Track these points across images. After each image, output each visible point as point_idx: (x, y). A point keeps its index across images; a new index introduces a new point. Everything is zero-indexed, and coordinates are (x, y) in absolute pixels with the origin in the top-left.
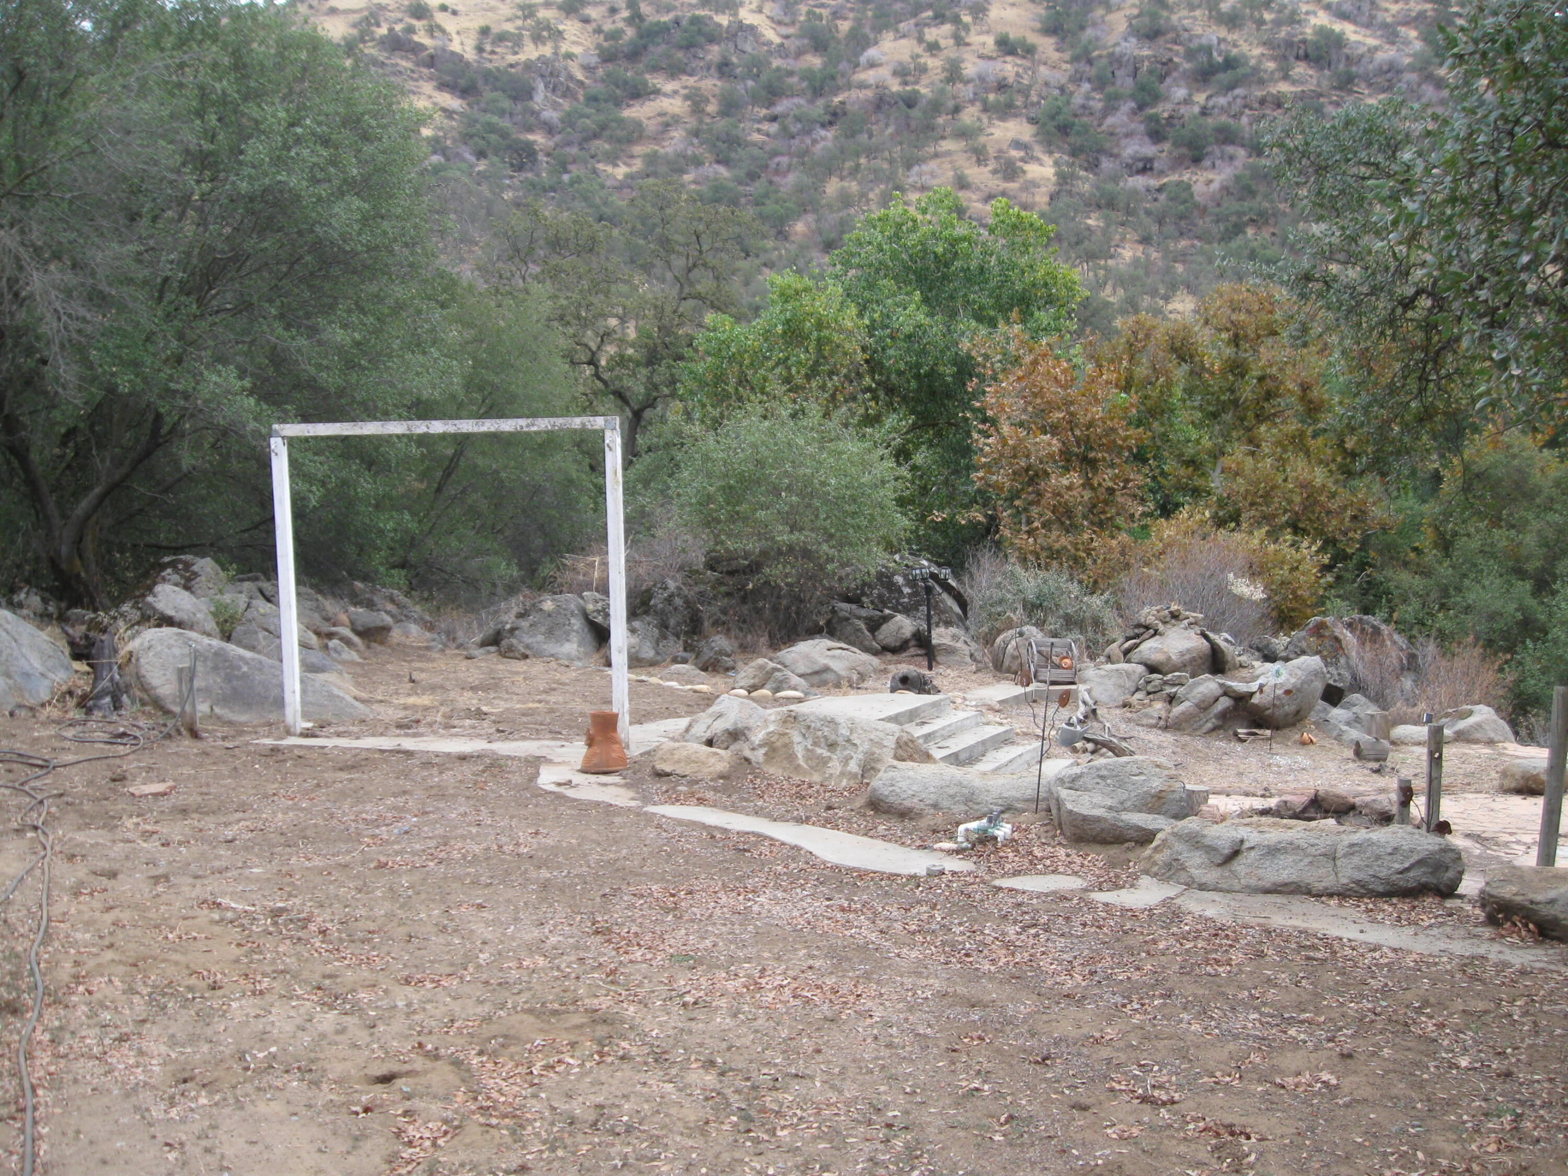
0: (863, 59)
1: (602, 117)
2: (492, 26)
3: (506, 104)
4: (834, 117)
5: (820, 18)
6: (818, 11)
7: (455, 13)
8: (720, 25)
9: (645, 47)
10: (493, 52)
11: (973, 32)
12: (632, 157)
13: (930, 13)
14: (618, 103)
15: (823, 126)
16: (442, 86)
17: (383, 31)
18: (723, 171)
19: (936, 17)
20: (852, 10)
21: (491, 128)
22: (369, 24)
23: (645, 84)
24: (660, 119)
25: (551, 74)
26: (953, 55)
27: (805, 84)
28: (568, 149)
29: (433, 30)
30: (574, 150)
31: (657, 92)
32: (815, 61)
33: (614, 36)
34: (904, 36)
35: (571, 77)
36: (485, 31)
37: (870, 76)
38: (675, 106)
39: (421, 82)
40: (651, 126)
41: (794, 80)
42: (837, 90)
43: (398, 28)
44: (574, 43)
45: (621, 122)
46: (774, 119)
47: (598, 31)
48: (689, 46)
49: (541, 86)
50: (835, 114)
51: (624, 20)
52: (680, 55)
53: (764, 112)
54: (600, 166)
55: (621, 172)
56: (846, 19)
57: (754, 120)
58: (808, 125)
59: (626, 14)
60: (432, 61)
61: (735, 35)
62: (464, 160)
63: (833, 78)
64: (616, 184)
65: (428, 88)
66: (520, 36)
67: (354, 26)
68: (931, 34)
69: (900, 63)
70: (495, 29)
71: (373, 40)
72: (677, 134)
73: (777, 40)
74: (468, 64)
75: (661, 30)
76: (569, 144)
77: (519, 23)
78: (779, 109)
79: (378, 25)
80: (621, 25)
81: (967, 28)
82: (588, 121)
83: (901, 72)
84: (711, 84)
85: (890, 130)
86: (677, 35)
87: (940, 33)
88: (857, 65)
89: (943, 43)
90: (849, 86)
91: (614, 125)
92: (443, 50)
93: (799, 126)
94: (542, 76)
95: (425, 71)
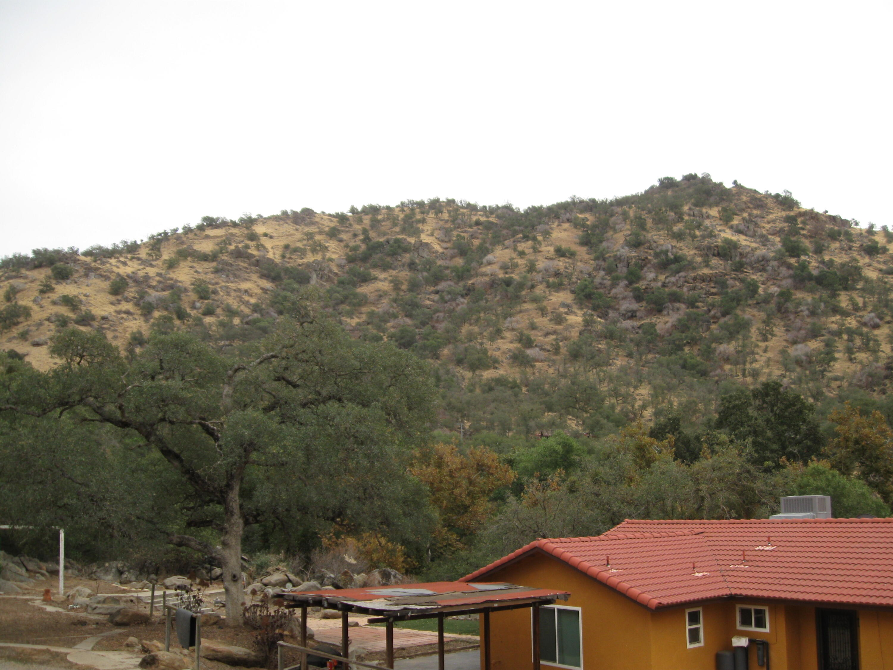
0: (484, 261)
1: (345, 292)
2: (291, 244)
3: (295, 286)
4: (468, 291)
5: (464, 238)
6: (462, 234)
7: (271, 237)
8: (410, 243)
9: (371, 255)
10: (290, 258)
11: (543, 245)
12: (361, 313)
13: (521, 235)
14: (355, 285)
15: (462, 296)
16: (263, 276)
17: (232, 247)
18: (408, 321)
19: (524, 237)
20: (481, 234)
21: (286, 299)
22: (226, 244)
23: (369, 274)
24: (377, 293)
25: (320, 269)
26: (532, 258)
27: (454, 274)
28: (327, 310)
29: (260, 247)
30: (330, 310)
31: (376, 279)
32: (459, 262)
33: (355, 249)
34: (507, 248)
35: (331, 271)
36: (287, 247)
37: (488, 269)
38: (384, 286)
39: (251, 274)
40: (372, 297)
41: (448, 272)
42: (470, 277)
43: (240, 245)
44: (333, 252)
45: (355, 295)
46: (437, 292)
47: (347, 246)
48: (393, 254)
49: (314, 276)
50: (469, 290)
51: (360, 240)
52: (388, 259)
53: (432, 289)
54: (344, 319)
55: (354, 321)
56: (478, 238)
57: (426, 293)
58: (454, 296)
59: (361, 237)
60: (257, 263)
61: (418, 248)
62: (271, 316)
63: (468, 271)
64: (351, 328)
65: (255, 277)
66: (305, 250)
67: (218, 245)
68: (521, 246)
69: (504, 263)
70: (292, 246)
71: (227, 252)
72: (385, 301)
73: (441, 250)
74: (276, 265)
75: (380, 245)
76: (328, 307)
77: (305, 242)
78: (439, 287)
79: (230, 244)
80: (358, 243)
81: (539, 243)
82: (338, 295)
83: (504, 267)
84: (404, 274)
85: (498, 298)
86: (387, 248)
87: (525, 246)
88: (482, 263)
89: (527, 251)
90: (477, 275)
91: (352, 297)
92: (264, 257)
93: (449, 296)
94: (316, 271)
95: (254, 268)
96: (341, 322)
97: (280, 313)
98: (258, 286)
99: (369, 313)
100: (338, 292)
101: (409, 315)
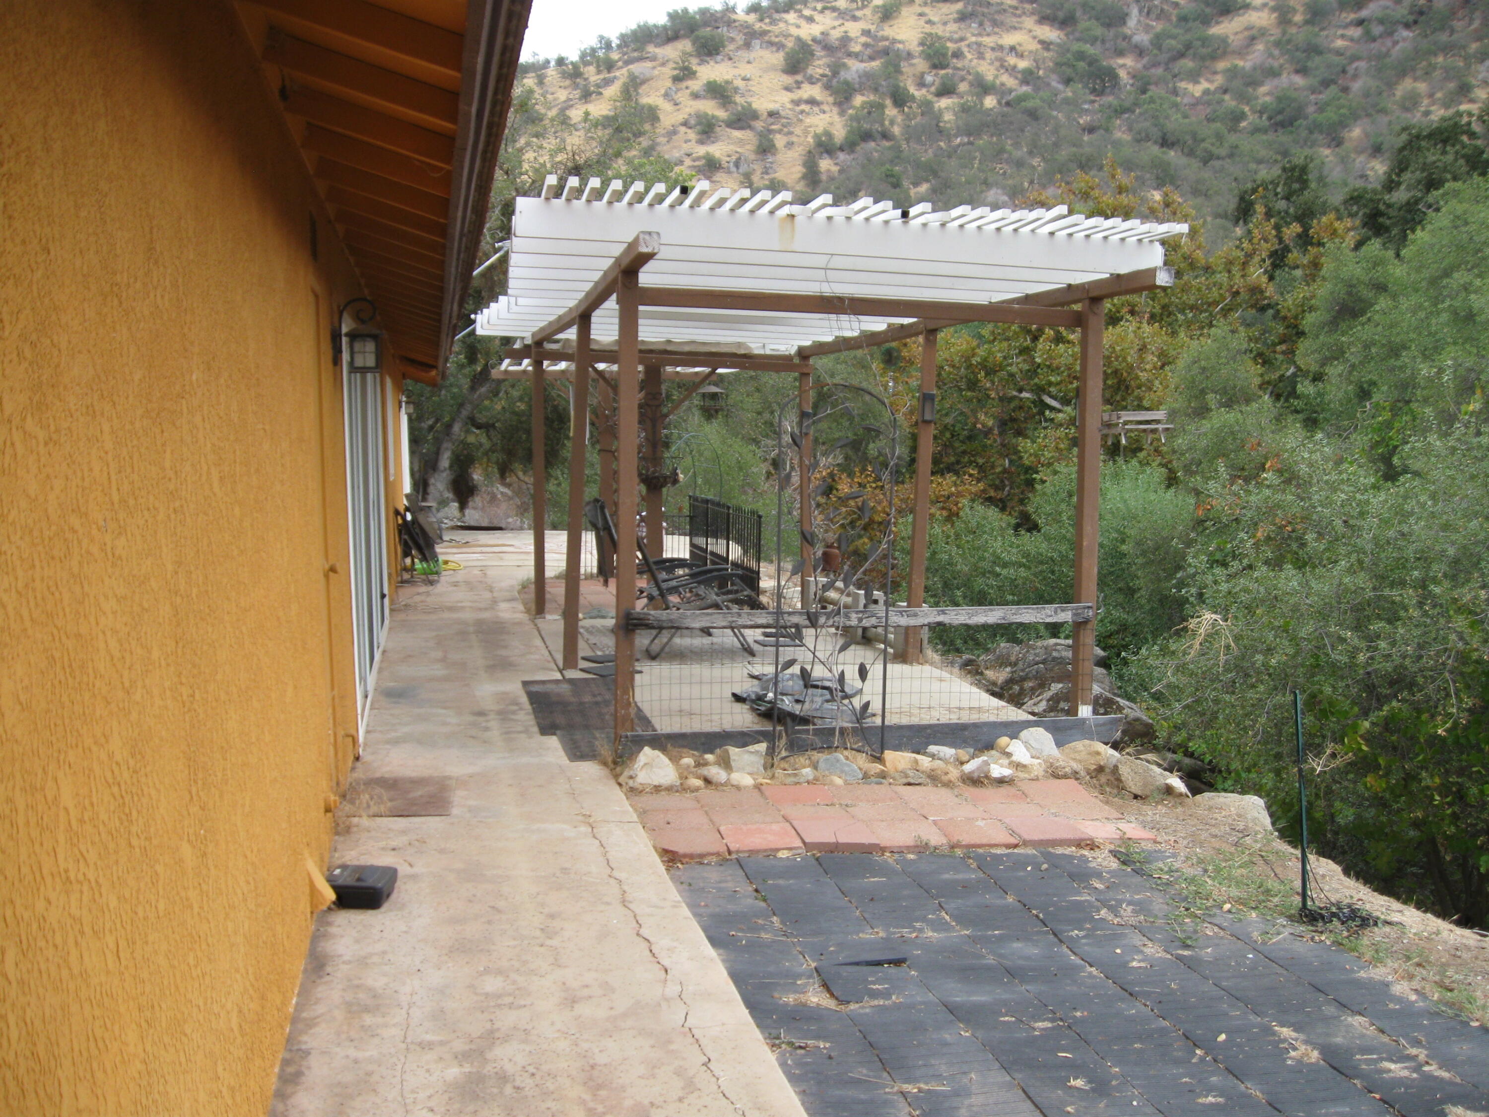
96: (1175, 92)
97: (1068, 81)
98: (1034, 38)
99: (1228, 70)
100: (1174, 37)
101: (1302, 71)
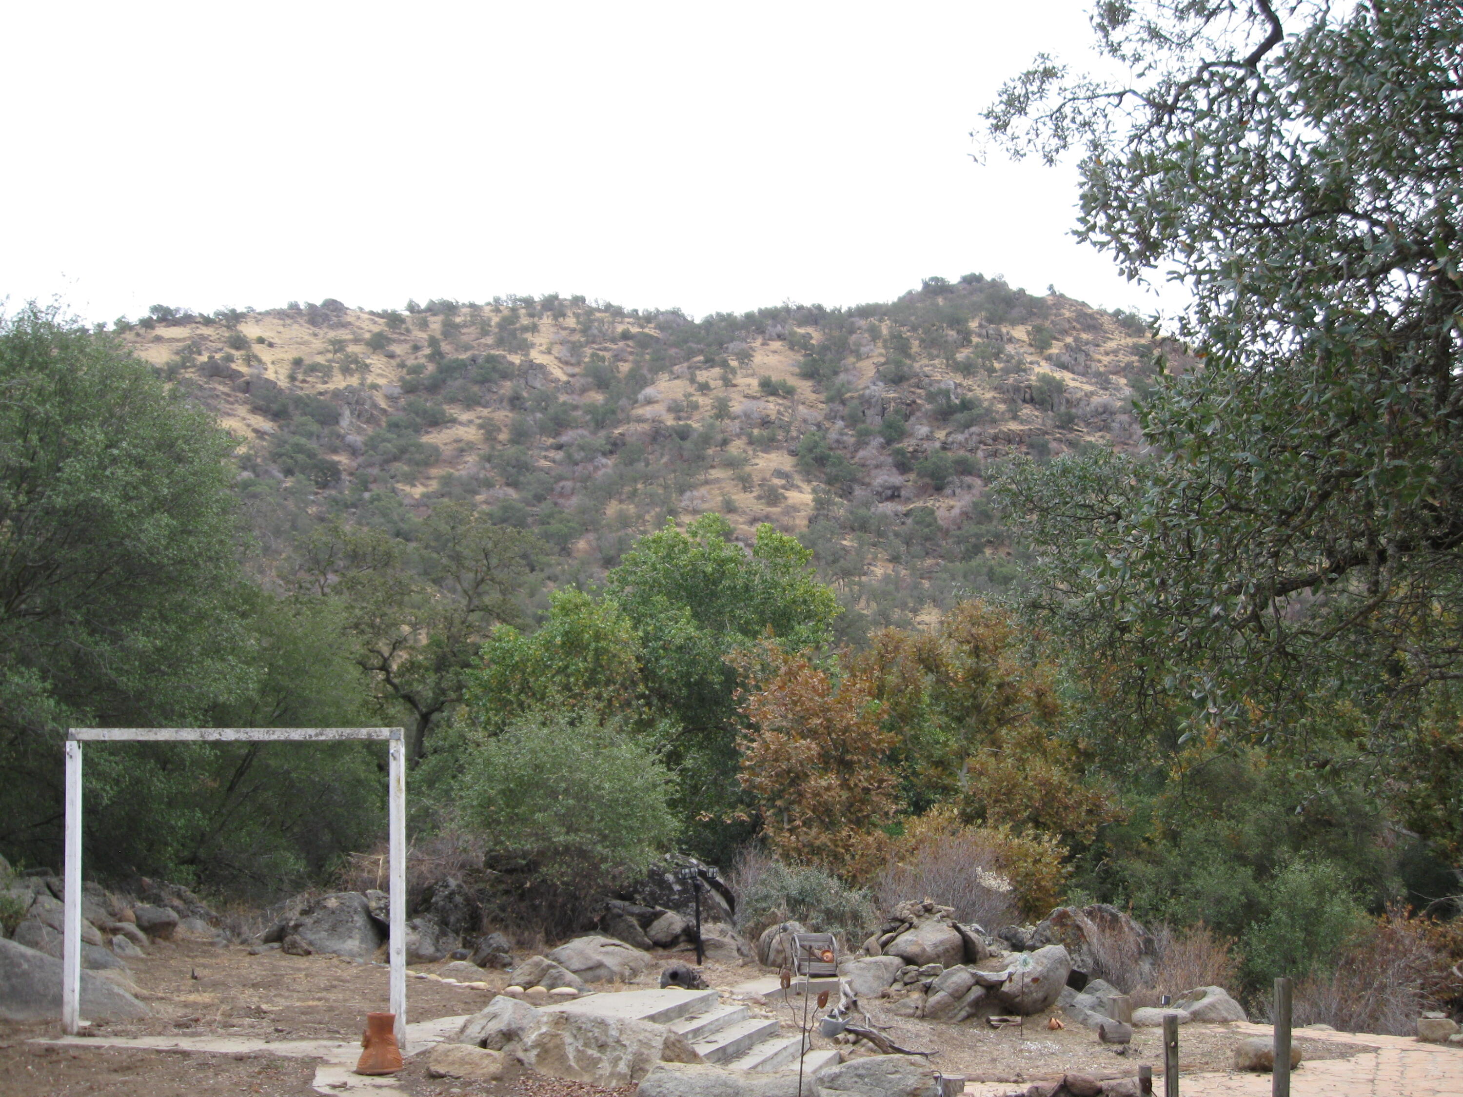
0: (640, 397)
1: (403, 442)
2: (304, 357)
3: (315, 427)
4: (615, 447)
5: (603, 359)
6: (601, 353)
7: (271, 345)
8: (513, 364)
9: (444, 381)
10: (304, 381)
11: (739, 375)
12: (429, 478)
13: (701, 358)
14: (417, 430)
15: (604, 454)
16: (256, 410)
17: (204, 358)
18: (512, 493)
19: (706, 361)
20: (631, 353)
21: (299, 449)
22: (191, 352)
23: (443, 413)
24: (455, 445)
25: (357, 402)
26: (721, 395)
27: (588, 417)
28: (369, 470)
29: (250, 359)
30: (375, 471)
31: (454, 421)
32: (598, 398)
33: (416, 370)
34: (678, 377)
35: (375, 406)
36: (298, 362)
37: (647, 411)
38: (470, 434)
39: (236, 406)
40: (448, 451)
41: (579, 413)
42: (617, 423)
43: (217, 356)
44: (379, 375)
45: (420, 447)
46: (559, 447)
47: (402, 365)
48: (484, 381)
49: (347, 413)
50: (615, 444)
51: (426, 356)
52: (476, 389)
53: (551, 441)
54: (399, 486)
55: (418, 491)
56: (626, 361)
57: (541, 448)
58: (590, 454)
59: (427, 351)
60: (247, 387)
61: (526, 373)
62: (273, 477)
63: (613, 412)
64: (413, 502)
65: (242, 410)
66: (330, 368)
67: (177, 353)
68: (703, 376)
69: (675, 401)
70: (308, 361)
71: (194, 366)
72: (471, 459)
73: (564, 378)
74: (281, 391)
75: (458, 367)
76: (371, 465)
77: (330, 356)
78: (564, 439)
79: (200, 354)
80: (422, 361)
81: (734, 371)
82: (389, 445)
83: (675, 409)
84: (503, 415)
85: (665, 459)
86: (473, 371)
87: (711, 375)
88: (636, 402)
89: (712, 384)
90: (628, 420)
91: (413, 449)
92: (259, 377)
93: (582, 454)
94: (349, 404)
95: (240, 395)
